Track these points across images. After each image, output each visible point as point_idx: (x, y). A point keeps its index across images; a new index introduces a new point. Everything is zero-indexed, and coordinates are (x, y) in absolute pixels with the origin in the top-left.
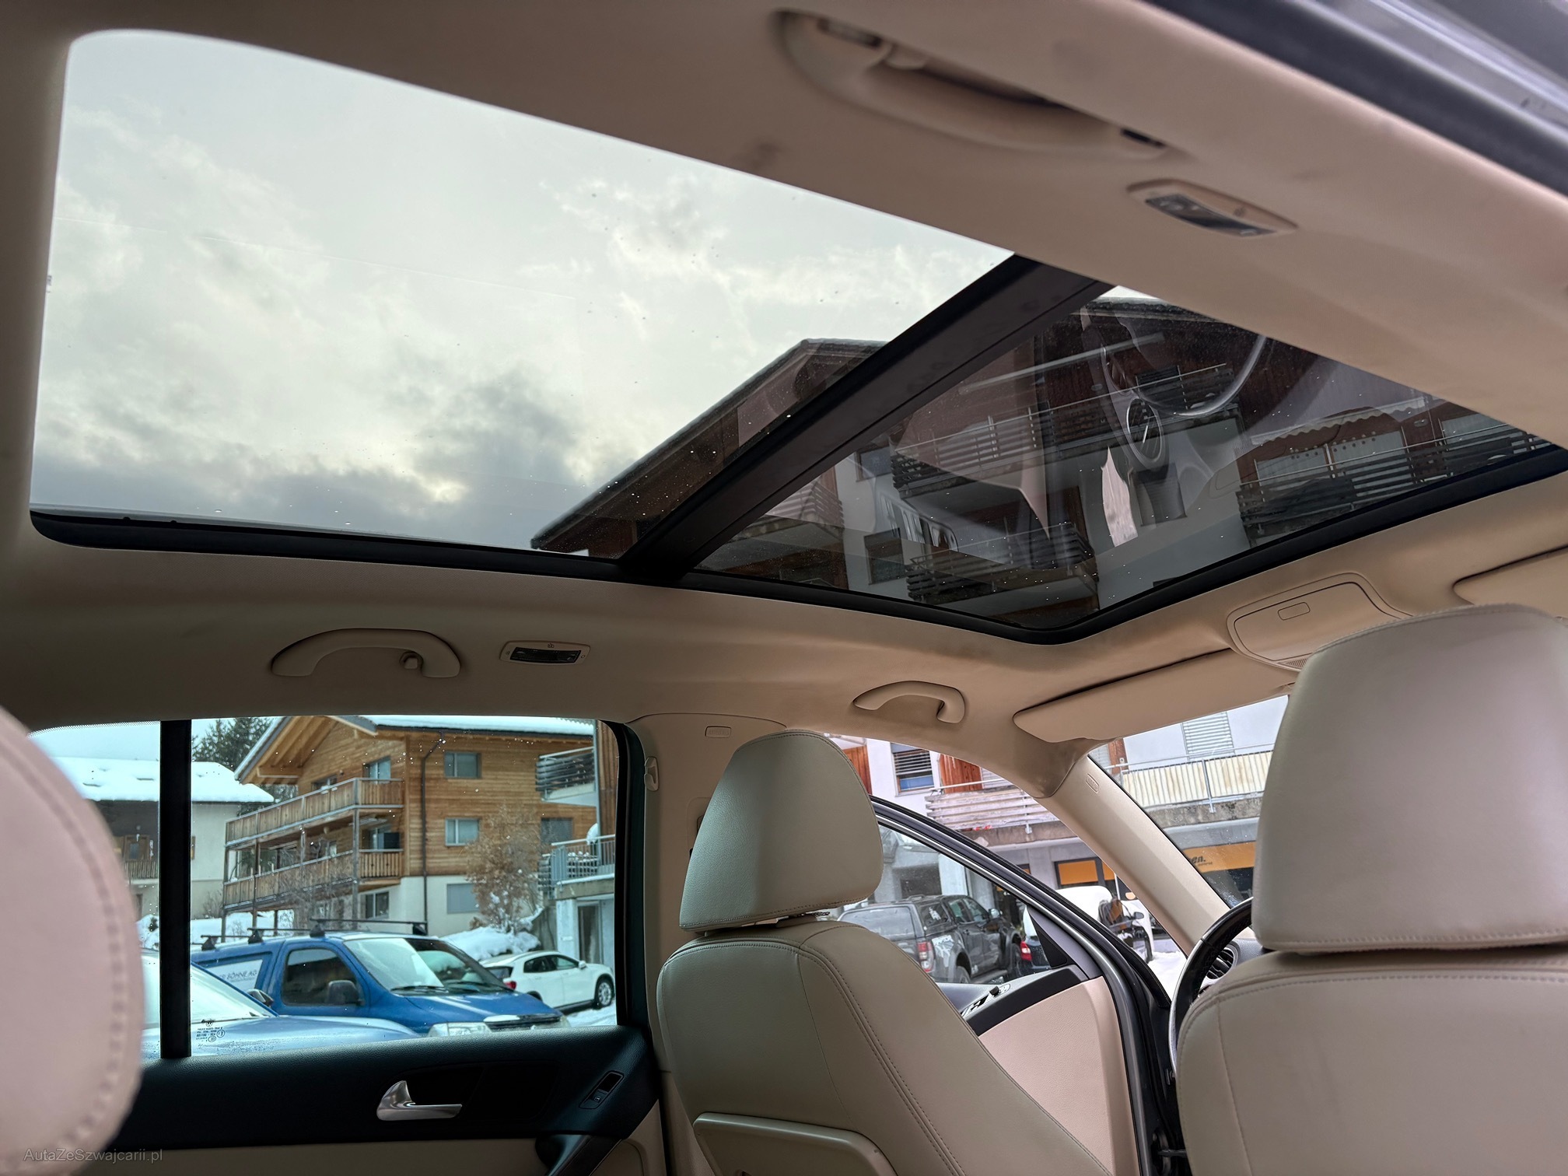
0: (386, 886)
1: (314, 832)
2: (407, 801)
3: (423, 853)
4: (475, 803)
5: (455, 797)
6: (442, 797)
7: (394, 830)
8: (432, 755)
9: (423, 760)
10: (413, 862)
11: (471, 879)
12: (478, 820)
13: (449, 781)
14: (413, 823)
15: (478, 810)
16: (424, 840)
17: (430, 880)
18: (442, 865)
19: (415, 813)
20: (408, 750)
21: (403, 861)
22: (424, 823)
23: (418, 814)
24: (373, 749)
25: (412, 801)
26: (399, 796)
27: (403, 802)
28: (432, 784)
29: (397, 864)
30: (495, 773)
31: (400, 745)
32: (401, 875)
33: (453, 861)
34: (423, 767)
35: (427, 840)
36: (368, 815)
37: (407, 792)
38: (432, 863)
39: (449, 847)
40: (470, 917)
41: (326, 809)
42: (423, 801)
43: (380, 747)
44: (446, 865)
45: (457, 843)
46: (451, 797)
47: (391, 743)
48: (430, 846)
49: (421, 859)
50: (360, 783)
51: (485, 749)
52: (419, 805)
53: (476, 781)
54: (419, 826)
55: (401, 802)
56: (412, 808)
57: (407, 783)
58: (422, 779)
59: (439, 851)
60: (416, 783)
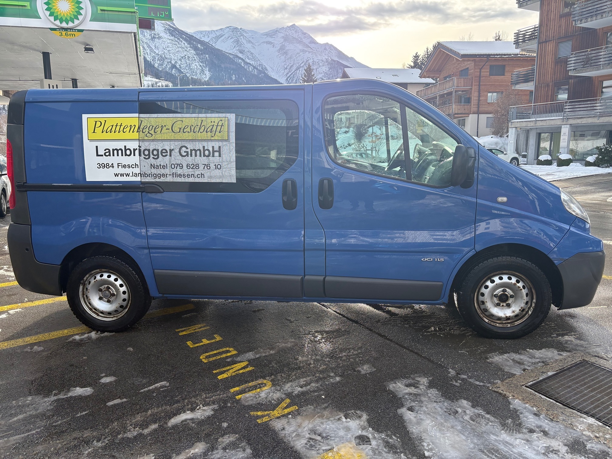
0: (465, 117)
1: (442, 96)
3: (478, 105)
4: (501, 86)
5: (494, 84)
6: (487, 84)
7: (468, 96)
8: (484, 67)
9: (481, 69)
10: (474, 109)
11: (494, 116)
12: (502, 93)
13: (491, 77)
14: (475, 94)
15: (503, 88)
16: (479, 100)
17: (480, 115)
18: (485, 110)
20: (475, 65)
21: (471, 109)
22: (479, 94)
23: (477, 90)
24: (463, 65)
25: (475, 85)
26: (471, 84)
27: (472, 86)
28: (484, 79)
29: (468, 109)
31: (472, 63)
32: (469, 113)
33: (490, 109)
34: (480, 72)
36: (459, 91)
37: (473, 82)
38: (481, 109)
39: (489, 103)
41: (445, 89)
42: (479, 85)
43: (465, 64)
44: (487, 110)
45: (493, 102)
46: (491, 84)
47: (469, 62)
48: (481, 103)
49: (477, 107)
50: (455, 79)
51: (507, 63)
52: (478, 87)
53: (502, 77)
56: (475, 88)
57: (474, 78)
58: (480, 77)
59: (485, 104)
60: (478, 78)
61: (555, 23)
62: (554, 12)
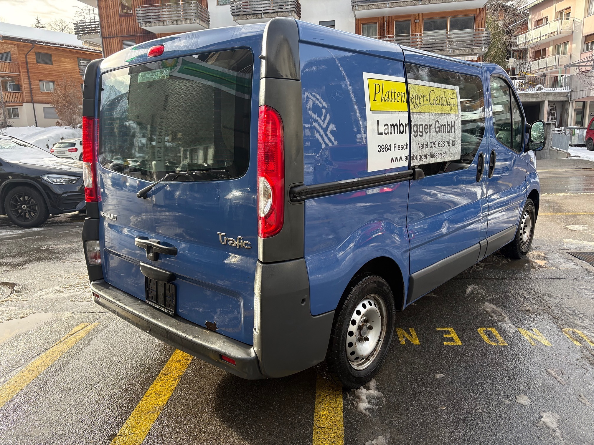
0: (16, 106)
2: (21, 72)
3: (31, 93)
4: (51, 75)
5: (43, 72)
6: (36, 71)
7: (17, 83)
8: (30, 53)
9: (27, 54)
10: (27, 97)
11: (54, 106)
12: (54, 82)
13: (39, 65)
14: (25, 81)
15: (53, 78)
16: (31, 89)
17: (34, 104)
18: (40, 99)
19: (25, 77)
20: (19, 50)
21: (23, 97)
22: (30, 82)
23: (27, 77)
25: (23, 72)
26: (17, 69)
28: (32, 66)
29: (20, 98)
30: (59, 63)
31: (15, 47)
32: (22, 102)
33: (45, 98)
34: (26, 58)
35: (32, 88)
36: (4, 76)
37: (21, 68)
38: (35, 98)
39: (42, 92)
40: (56, 120)
42: (28, 72)
43: (5, 47)
44: (42, 99)
45: (45, 91)
46: (40, 72)
47: (10, 46)
48: (33, 91)
49: (31, 96)
51: (53, 52)
52: (27, 74)
53: (50, 66)
54: (28, 83)
55: (18, 72)
56: (23, 75)
57: (20, 63)
58: (27, 63)
59: (38, 93)
60: (24, 65)
61: (115, 21)
62: (113, 11)
